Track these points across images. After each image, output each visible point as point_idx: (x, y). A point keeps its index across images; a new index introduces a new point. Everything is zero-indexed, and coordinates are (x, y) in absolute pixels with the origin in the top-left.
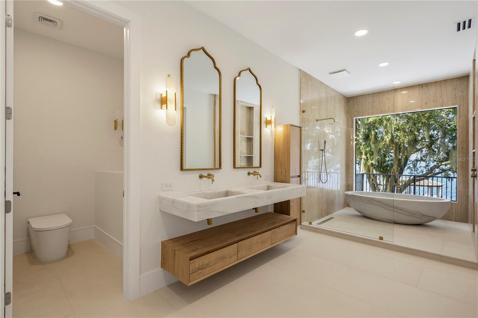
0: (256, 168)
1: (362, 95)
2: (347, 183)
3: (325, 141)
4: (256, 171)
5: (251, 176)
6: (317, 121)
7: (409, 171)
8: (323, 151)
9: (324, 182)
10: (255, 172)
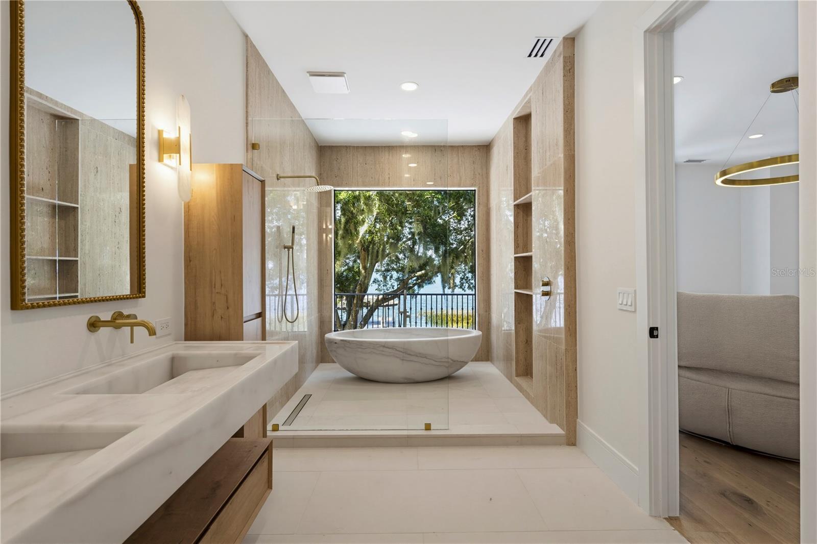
0: (120, 301)
1: (346, 147)
2: (321, 315)
3: (294, 228)
4: (126, 313)
5: (104, 331)
6: (278, 179)
7: (375, 286)
8: (289, 251)
9: (290, 319)
10: (119, 315)
